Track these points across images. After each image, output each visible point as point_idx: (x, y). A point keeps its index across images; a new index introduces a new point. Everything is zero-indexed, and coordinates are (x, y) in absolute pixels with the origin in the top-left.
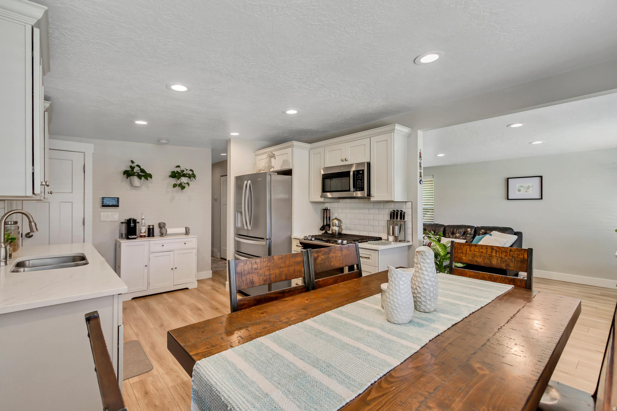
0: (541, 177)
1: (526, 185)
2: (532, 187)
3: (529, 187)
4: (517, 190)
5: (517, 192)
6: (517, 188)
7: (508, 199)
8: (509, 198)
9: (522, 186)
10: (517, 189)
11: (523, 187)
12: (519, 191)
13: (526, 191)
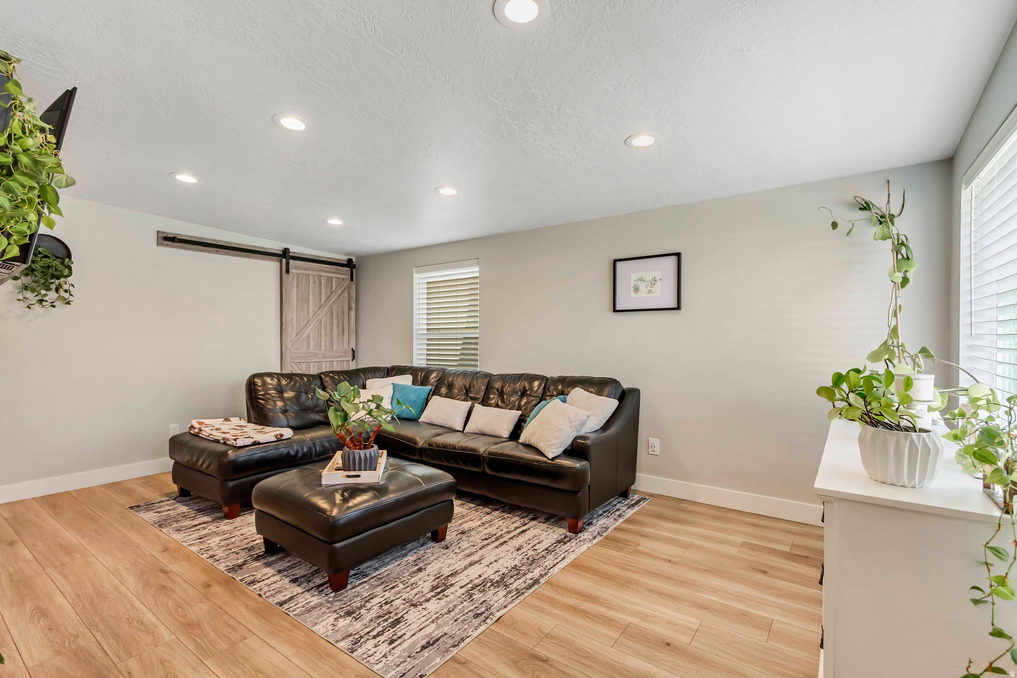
0: (678, 255)
1: (648, 277)
2: (661, 279)
3: (656, 281)
4: (632, 289)
5: (633, 295)
6: (633, 283)
7: (615, 311)
8: (617, 309)
9: (641, 280)
10: (632, 286)
11: (644, 281)
12: (637, 290)
13: (650, 291)
